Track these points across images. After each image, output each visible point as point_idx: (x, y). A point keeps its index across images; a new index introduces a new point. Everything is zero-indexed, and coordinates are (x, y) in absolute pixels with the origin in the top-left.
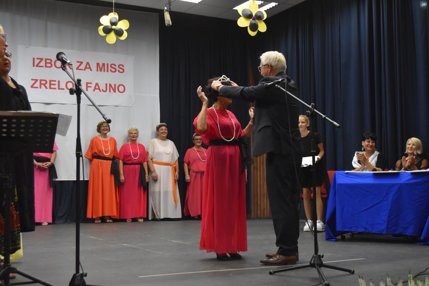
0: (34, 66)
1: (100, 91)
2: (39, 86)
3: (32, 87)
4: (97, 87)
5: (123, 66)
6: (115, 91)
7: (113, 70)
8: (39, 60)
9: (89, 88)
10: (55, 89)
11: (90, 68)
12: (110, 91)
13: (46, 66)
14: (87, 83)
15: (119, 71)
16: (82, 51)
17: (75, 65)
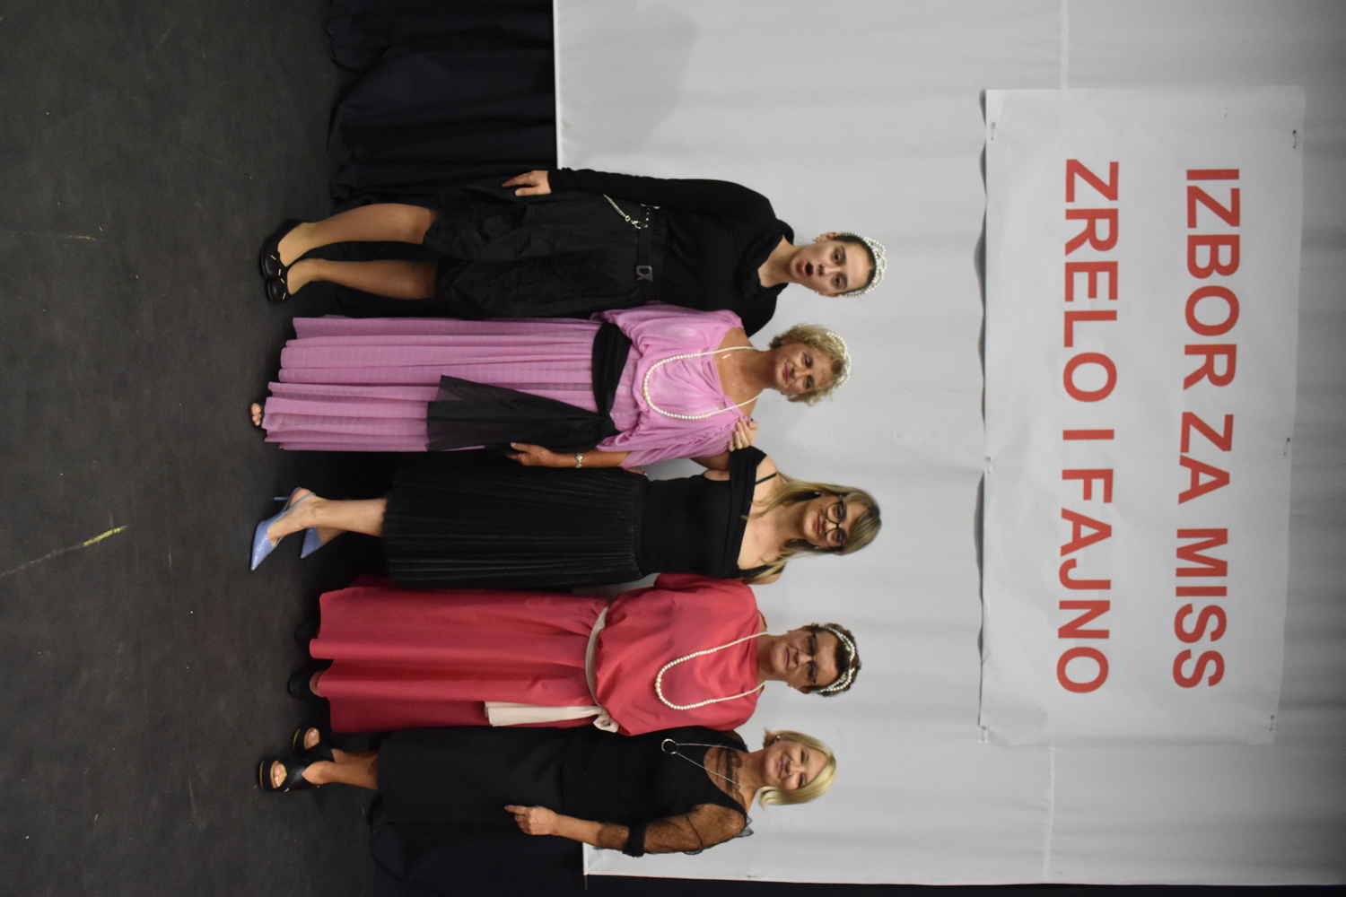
0: (1193, 175)
1: (1066, 550)
2: (1080, 204)
3: (1074, 168)
4: (1089, 532)
5: (1214, 680)
6: (1067, 631)
7: (1190, 624)
8: (1227, 204)
9: (1080, 483)
10: (1069, 296)
11: (1196, 491)
12: (1065, 605)
13: (1194, 242)
14: (1107, 475)
15: (1185, 655)
16: (1290, 444)
17: (1210, 403)
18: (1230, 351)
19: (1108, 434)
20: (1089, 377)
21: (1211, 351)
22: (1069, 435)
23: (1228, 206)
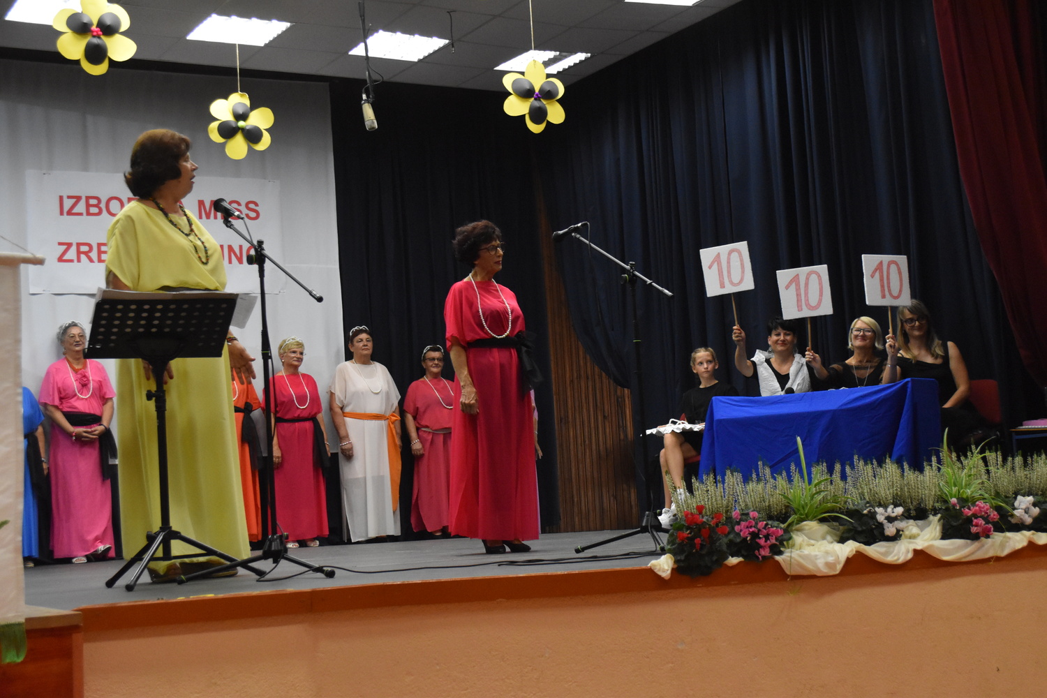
0: (62, 213)
2: (75, 258)
3: (61, 259)
5: (256, 205)
6: (240, 261)
8: (73, 201)
13: (89, 214)
15: (248, 215)
23: (74, 200)
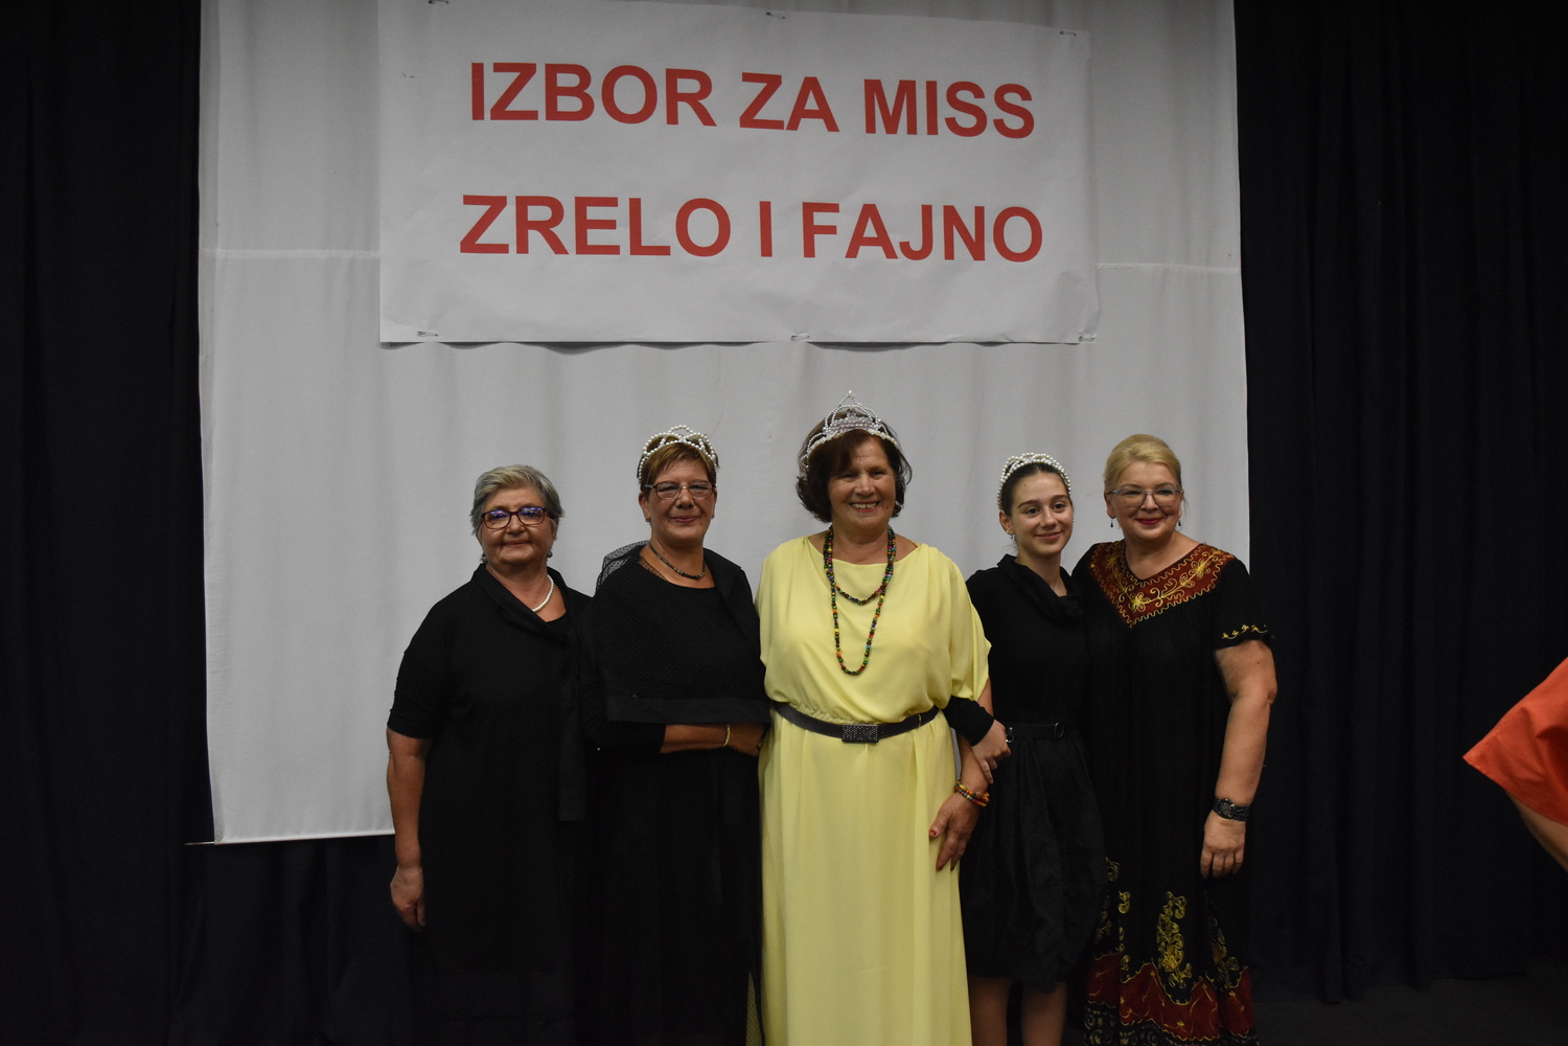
0: (478, 113)
1: (890, 254)
2: (510, 238)
3: (470, 244)
4: (871, 229)
5: (1026, 95)
6: (978, 252)
7: (967, 121)
8: (511, 77)
9: (817, 237)
10: (613, 250)
11: (825, 114)
12: (949, 254)
13: (553, 114)
14: (810, 209)
15: (1000, 125)
16: (773, 12)
17: (731, 98)
18: (673, 76)
19: (765, 208)
20: (703, 227)
21: (674, 97)
22: (766, 250)
23: (513, 76)
